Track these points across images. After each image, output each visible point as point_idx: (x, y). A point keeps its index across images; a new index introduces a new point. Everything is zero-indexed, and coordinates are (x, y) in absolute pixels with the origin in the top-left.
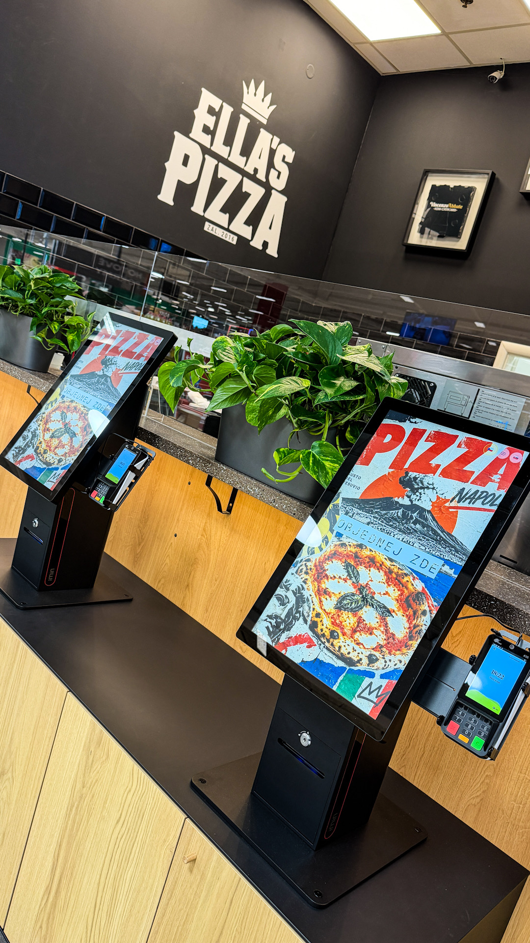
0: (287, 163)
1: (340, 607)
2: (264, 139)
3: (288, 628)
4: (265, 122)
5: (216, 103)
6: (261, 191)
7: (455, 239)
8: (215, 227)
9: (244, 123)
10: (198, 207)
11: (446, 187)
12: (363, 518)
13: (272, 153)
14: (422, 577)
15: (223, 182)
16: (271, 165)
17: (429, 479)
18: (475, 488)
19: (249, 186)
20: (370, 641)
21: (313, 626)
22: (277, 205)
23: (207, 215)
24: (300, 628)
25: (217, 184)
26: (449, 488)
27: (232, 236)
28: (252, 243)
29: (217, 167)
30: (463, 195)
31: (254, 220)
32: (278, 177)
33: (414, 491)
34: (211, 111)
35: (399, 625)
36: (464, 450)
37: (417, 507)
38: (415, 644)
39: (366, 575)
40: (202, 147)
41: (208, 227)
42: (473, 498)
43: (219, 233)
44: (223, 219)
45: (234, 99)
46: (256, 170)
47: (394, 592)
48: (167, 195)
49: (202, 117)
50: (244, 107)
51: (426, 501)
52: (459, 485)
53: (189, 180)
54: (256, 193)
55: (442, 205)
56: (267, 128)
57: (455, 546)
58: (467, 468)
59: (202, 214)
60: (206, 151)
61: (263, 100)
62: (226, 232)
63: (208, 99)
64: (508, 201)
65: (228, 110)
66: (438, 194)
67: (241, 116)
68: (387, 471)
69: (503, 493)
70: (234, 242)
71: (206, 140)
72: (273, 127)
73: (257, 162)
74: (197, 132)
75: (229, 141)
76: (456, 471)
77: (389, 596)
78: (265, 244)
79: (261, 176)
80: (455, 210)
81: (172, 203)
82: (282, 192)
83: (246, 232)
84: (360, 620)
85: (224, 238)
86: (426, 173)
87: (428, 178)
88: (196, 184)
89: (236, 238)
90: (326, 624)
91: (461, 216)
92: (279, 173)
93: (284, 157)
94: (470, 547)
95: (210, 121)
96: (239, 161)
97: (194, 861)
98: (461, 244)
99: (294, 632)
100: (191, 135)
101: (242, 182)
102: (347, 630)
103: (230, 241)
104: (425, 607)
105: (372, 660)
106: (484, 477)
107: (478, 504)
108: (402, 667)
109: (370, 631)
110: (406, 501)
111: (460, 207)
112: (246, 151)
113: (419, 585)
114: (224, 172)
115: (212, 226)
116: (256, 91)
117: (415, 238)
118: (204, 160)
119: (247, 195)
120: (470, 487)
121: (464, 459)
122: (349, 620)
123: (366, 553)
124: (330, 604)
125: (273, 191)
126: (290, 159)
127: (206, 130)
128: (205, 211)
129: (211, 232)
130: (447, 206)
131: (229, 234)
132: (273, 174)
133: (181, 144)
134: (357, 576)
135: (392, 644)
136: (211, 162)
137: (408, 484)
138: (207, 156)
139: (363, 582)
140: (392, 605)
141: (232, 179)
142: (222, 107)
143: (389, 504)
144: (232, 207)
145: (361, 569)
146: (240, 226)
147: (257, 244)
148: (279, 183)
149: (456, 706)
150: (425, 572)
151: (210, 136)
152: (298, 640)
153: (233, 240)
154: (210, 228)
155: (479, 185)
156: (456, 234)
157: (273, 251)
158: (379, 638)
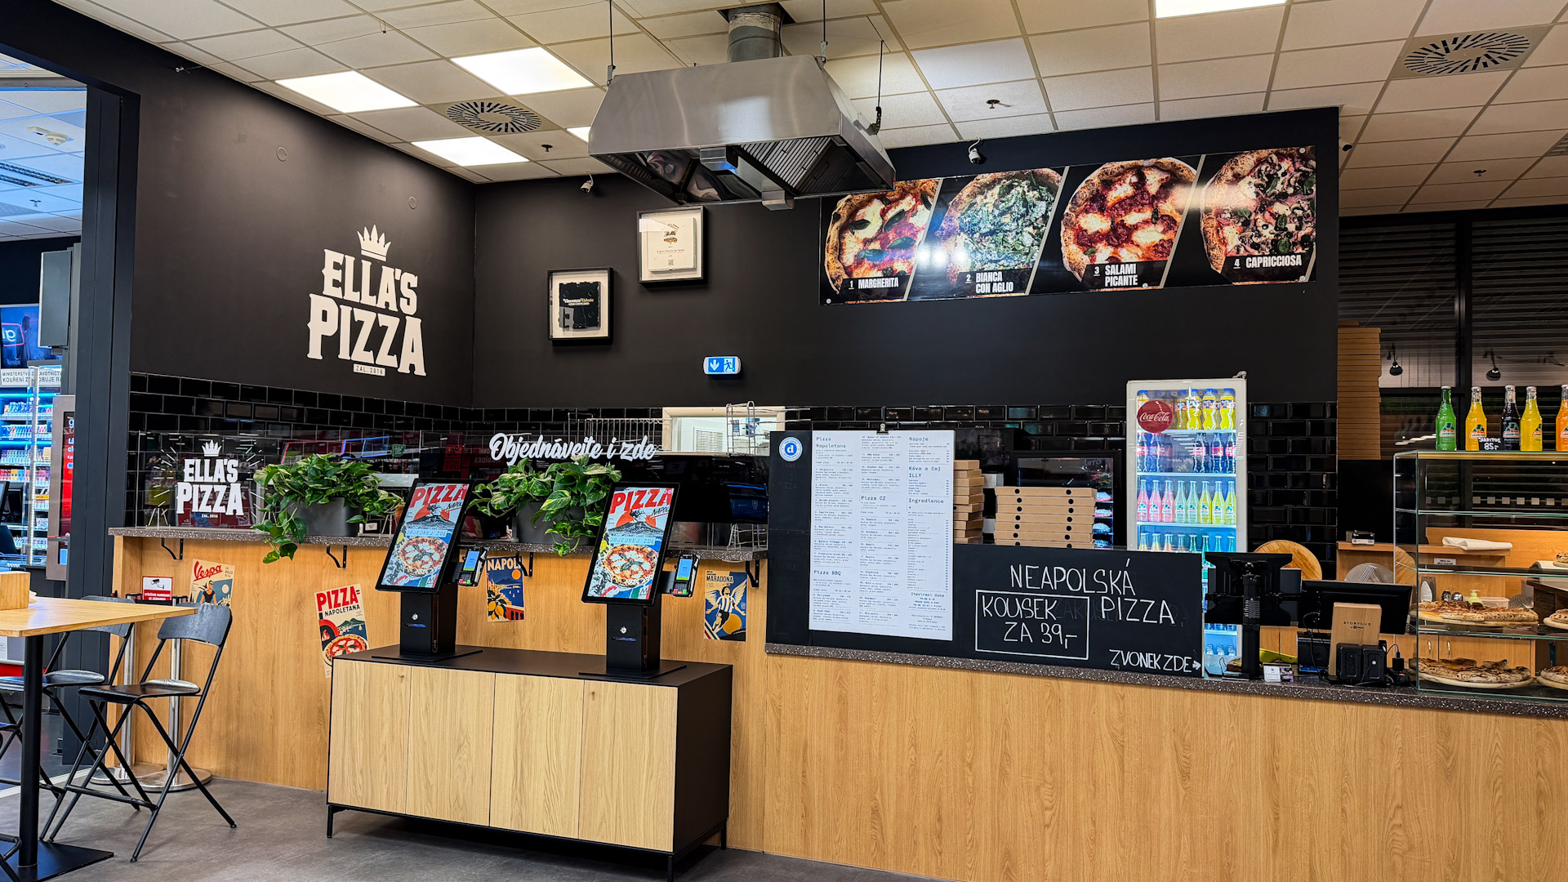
0: (413, 289)
1: (622, 570)
2: (388, 274)
3: (603, 587)
4: (384, 259)
5: (338, 257)
6: (397, 320)
7: (596, 328)
8: (363, 366)
9: (366, 266)
10: (344, 354)
11: (573, 285)
12: (620, 534)
13: (397, 283)
14: (650, 546)
15: (361, 323)
16: (399, 295)
17: (641, 510)
18: (659, 507)
19: (384, 320)
20: (637, 576)
21: (614, 581)
22: (414, 327)
23: (354, 358)
24: (608, 585)
25: (356, 327)
26: (649, 511)
27: (380, 369)
28: (399, 370)
29: (352, 312)
30: (592, 290)
31: (396, 349)
32: (408, 304)
33: (637, 516)
34: (336, 266)
35: (647, 566)
36: (651, 495)
37: (640, 522)
38: (654, 569)
39: (628, 554)
40: (335, 299)
41: (357, 368)
42: (659, 511)
43: (368, 370)
44: (368, 357)
45: (353, 249)
46: (387, 304)
47: (641, 556)
48: (315, 352)
49: (330, 274)
50: (363, 253)
51: (642, 518)
52: (653, 508)
53: (330, 333)
54: (392, 323)
55: (575, 301)
56: (387, 264)
57: (657, 531)
58: (654, 501)
59: (349, 358)
60: (340, 302)
61: (378, 242)
62: (373, 368)
63: (331, 257)
64: (630, 292)
65: (350, 260)
66: (568, 291)
67: (363, 261)
68: (624, 512)
69: (669, 506)
70: (383, 374)
71: (337, 292)
72: (393, 261)
73: (387, 296)
74: (329, 289)
75: (357, 287)
76: (650, 504)
77: (640, 558)
78: (412, 367)
79: (393, 307)
80: (588, 304)
81: (321, 358)
82: (414, 316)
83: (392, 361)
84: (632, 571)
85: (373, 373)
86: (550, 274)
87: (554, 277)
88: (338, 333)
89: (384, 370)
90: (619, 579)
91: (595, 308)
92: (408, 299)
93: (409, 283)
94: (664, 529)
95: (338, 275)
96: (369, 300)
97: (593, 693)
98: (603, 331)
99: (607, 587)
100: (324, 293)
101: (377, 318)
102: (628, 577)
103: (379, 374)
104: (654, 555)
105: (640, 582)
106: (661, 503)
107: (662, 513)
108: (652, 578)
109: (637, 573)
110: (635, 521)
111: (592, 300)
112: (374, 291)
113: (650, 549)
114: (360, 315)
115: (360, 366)
116: (370, 235)
117: (558, 332)
118: (340, 310)
119: (385, 328)
120: (657, 508)
121: (652, 498)
122: (627, 573)
123: (625, 547)
124: (618, 571)
125: (407, 317)
126: (414, 284)
127: (336, 284)
128: (350, 356)
129: (361, 372)
130: (579, 301)
131: (376, 368)
132: (403, 301)
133: (317, 303)
134: (625, 556)
135: (646, 573)
136: (346, 310)
137: (633, 514)
138: (341, 306)
139: (628, 558)
140: (642, 560)
141: (367, 318)
142: (344, 259)
143: (628, 525)
144: (373, 345)
145: (626, 553)
146: (385, 359)
147: (404, 369)
148: (410, 309)
149: (675, 583)
150: (651, 544)
151: (340, 288)
152: (610, 589)
153: (381, 372)
154: (359, 369)
155: (603, 279)
156: (595, 323)
157: (420, 371)
158: (641, 573)
